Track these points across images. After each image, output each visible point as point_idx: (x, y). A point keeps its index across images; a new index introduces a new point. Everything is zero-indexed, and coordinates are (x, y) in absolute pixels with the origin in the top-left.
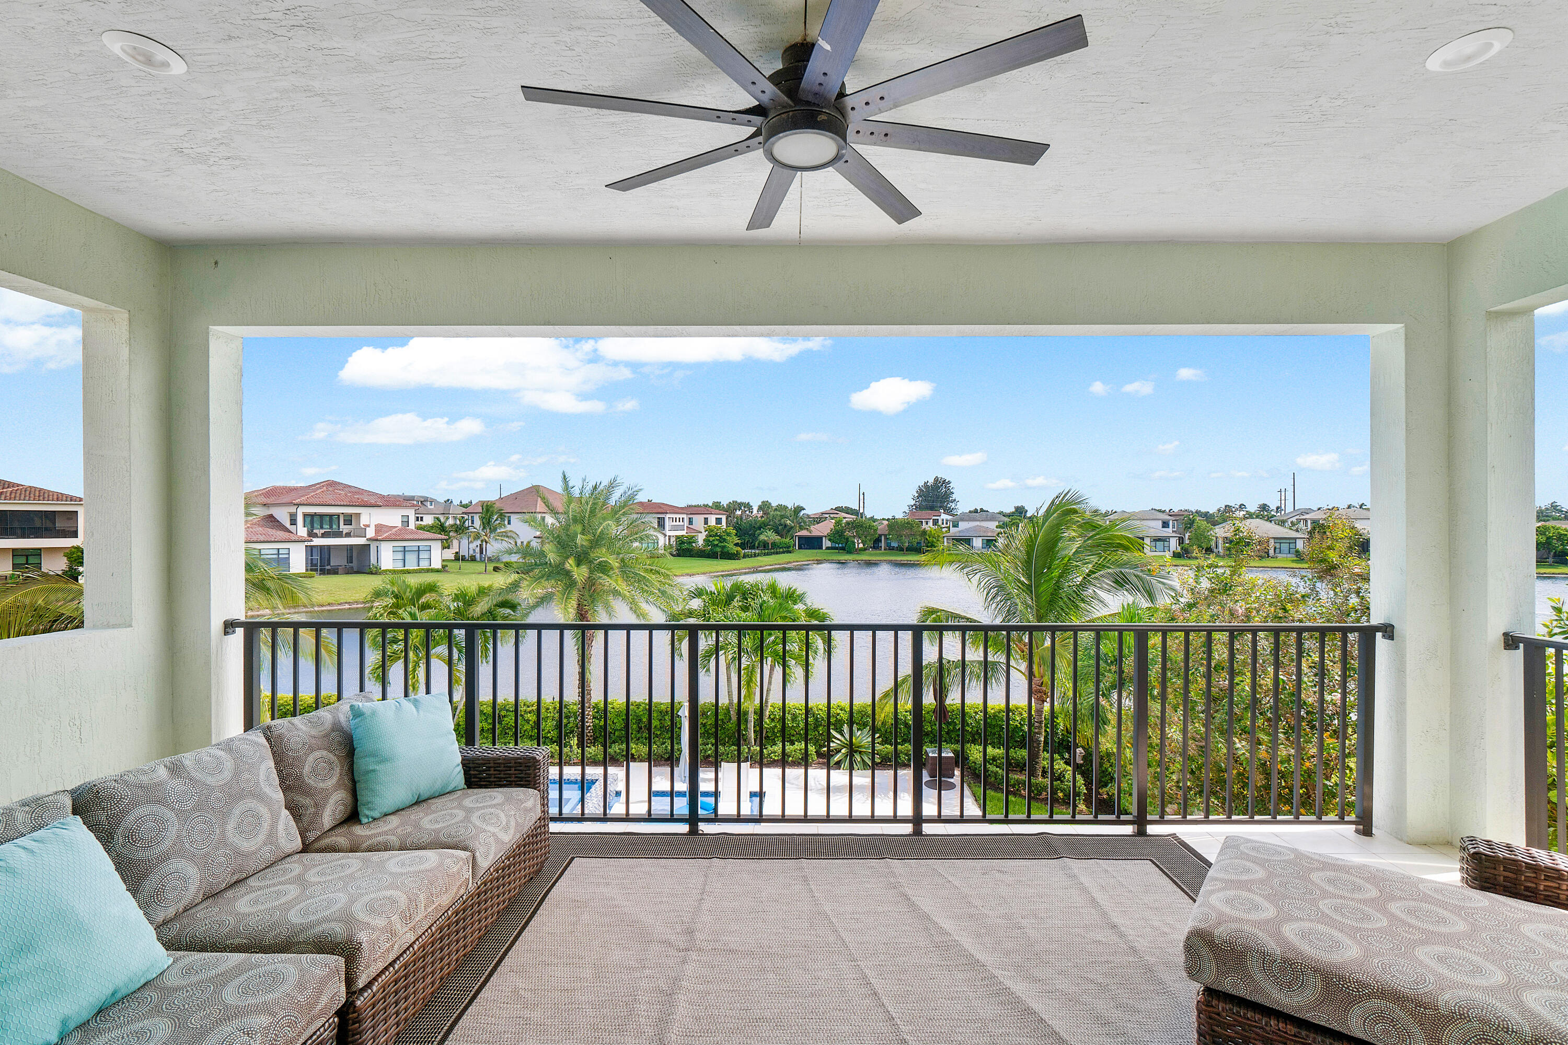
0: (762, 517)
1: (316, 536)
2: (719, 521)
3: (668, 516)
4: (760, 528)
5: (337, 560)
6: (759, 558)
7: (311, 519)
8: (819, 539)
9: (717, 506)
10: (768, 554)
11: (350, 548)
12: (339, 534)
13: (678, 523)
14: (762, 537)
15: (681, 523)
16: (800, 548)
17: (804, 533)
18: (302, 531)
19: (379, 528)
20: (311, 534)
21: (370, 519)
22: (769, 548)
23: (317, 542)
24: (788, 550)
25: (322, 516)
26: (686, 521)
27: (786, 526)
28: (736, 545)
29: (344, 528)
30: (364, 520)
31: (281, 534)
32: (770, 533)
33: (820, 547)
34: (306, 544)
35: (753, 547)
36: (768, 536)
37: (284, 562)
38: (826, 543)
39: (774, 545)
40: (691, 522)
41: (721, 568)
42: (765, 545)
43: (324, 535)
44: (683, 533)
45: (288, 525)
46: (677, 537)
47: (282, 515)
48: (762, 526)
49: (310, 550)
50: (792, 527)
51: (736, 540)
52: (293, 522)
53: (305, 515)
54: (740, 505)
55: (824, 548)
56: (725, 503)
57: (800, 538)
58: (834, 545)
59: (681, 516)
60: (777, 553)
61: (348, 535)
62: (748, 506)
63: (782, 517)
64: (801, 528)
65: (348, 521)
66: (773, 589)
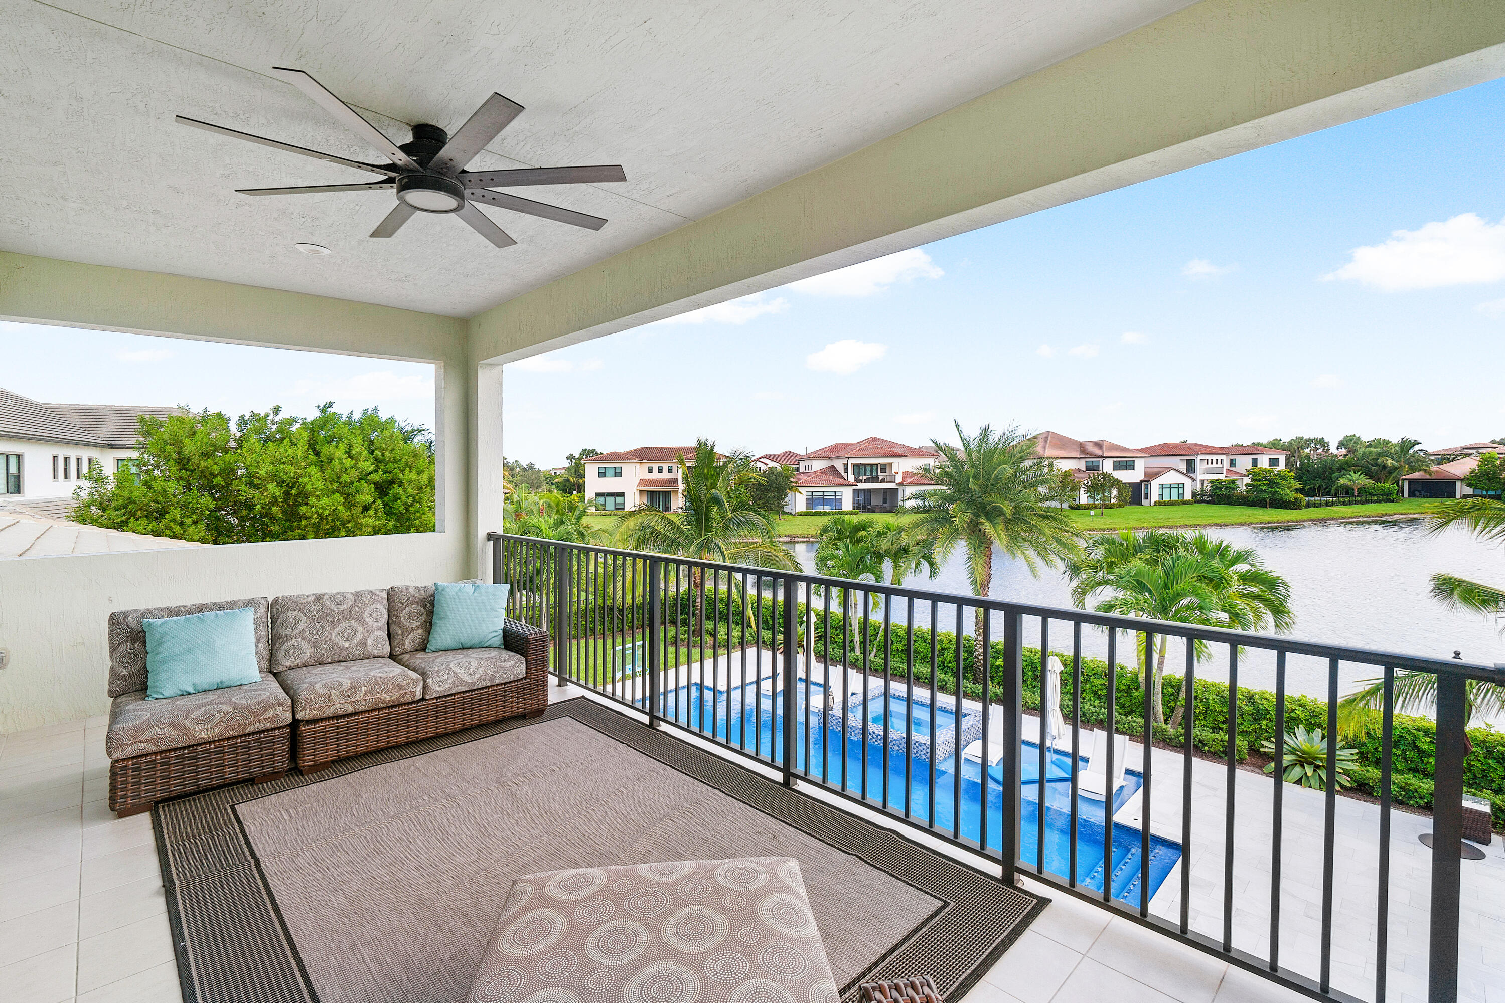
0: (1345, 456)
1: (860, 481)
2: (1274, 462)
3: (1200, 457)
4: (1340, 469)
5: (876, 501)
6: (1334, 508)
7: (857, 467)
8: (1451, 484)
9: (1276, 445)
10: (1350, 503)
11: (885, 491)
12: (876, 480)
13: (1214, 465)
14: (1342, 481)
15: (1219, 465)
16: (1412, 494)
17: (1419, 476)
18: (851, 478)
19: (906, 475)
20: (858, 481)
21: (901, 466)
22: (1349, 495)
23: (861, 486)
24: (1387, 498)
25: (865, 465)
26: (1226, 465)
27: (1384, 467)
28: (1298, 491)
29: (881, 476)
30: (894, 470)
31: (838, 480)
32: (1355, 476)
33: (1452, 495)
34: (853, 488)
35: (1328, 494)
36: (1356, 480)
37: (838, 502)
38: (1461, 490)
39: (1363, 491)
40: (1233, 463)
41: (1267, 519)
42: (1347, 491)
43: (866, 481)
44: (1222, 477)
45: (842, 473)
46: (1211, 482)
47: (839, 465)
48: (1344, 467)
49: (857, 492)
50: (1396, 469)
51: (1297, 485)
52: (846, 471)
53: (854, 465)
54: (1308, 442)
55: (1458, 496)
56: (1286, 439)
57: (1411, 482)
58: (1479, 492)
59: (1219, 458)
60: (1367, 502)
61: (883, 481)
62: (1322, 443)
63: (1379, 455)
64: (1413, 469)
65: (884, 470)
66: (1200, 545)
